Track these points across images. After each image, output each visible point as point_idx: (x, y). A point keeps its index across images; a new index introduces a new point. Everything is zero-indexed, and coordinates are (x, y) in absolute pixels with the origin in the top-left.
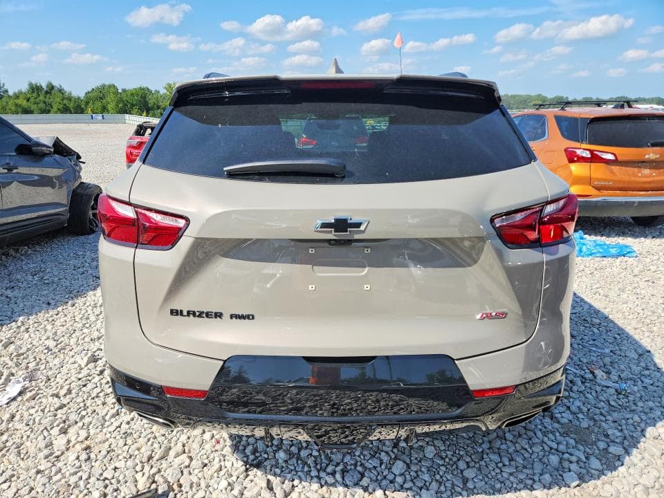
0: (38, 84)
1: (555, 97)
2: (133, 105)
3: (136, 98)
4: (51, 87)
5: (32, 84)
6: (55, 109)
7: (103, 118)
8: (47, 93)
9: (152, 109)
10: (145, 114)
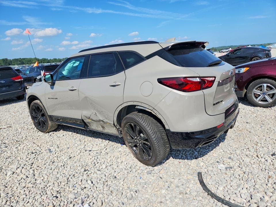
1: (42, 59)
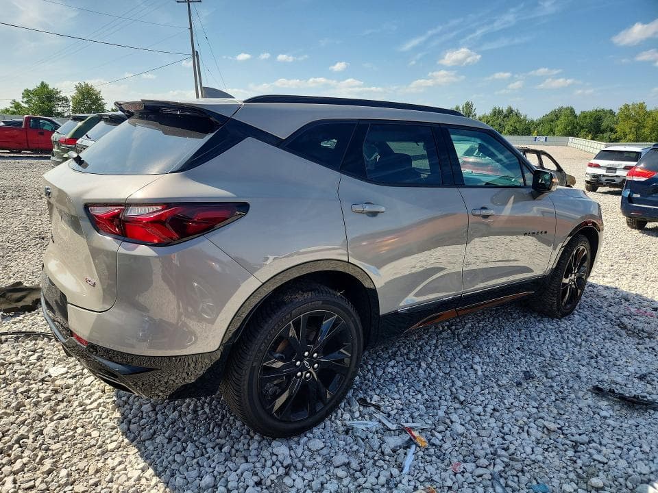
0: (501, 109)
2: (582, 128)
3: (588, 120)
4: (510, 111)
5: (495, 108)
6: (506, 131)
7: (546, 140)
8: (505, 116)
9: (603, 132)
10: (590, 136)
